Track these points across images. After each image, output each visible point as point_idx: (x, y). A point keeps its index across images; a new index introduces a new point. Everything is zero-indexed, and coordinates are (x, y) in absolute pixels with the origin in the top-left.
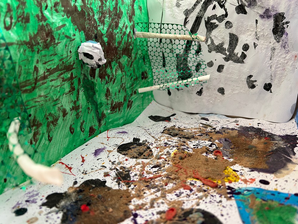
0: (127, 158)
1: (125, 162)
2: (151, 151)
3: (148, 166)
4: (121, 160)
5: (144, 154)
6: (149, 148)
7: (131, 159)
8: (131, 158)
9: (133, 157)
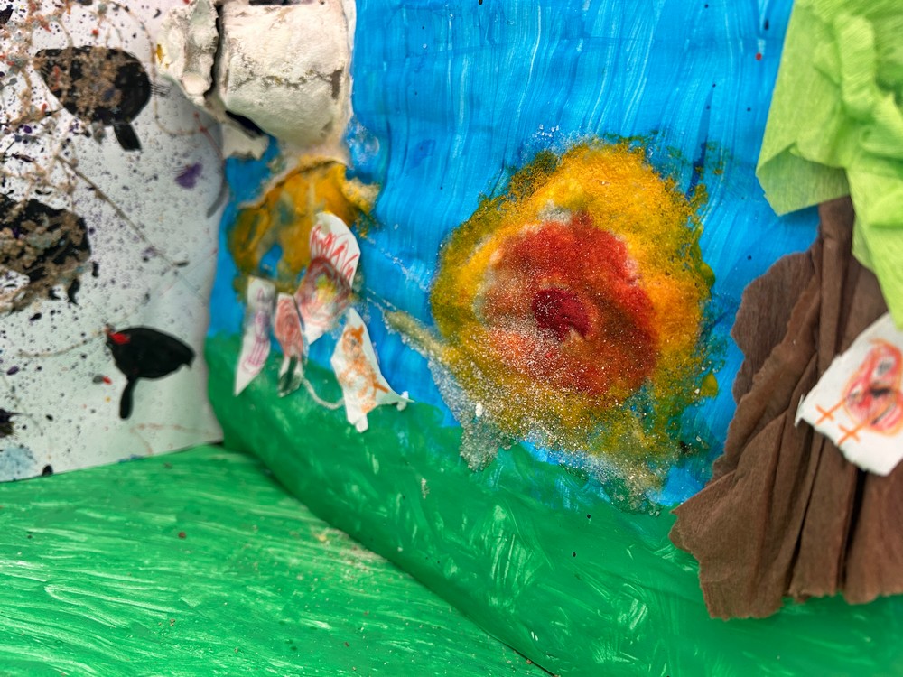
0: (100, 43)
1: (94, 25)
2: (57, 93)
3: (26, 15)
4: (105, 25)
5: (67, 72)
6: (71, 107)
7: (87, 44)
8: (91, 47)
9: (85, 50)
